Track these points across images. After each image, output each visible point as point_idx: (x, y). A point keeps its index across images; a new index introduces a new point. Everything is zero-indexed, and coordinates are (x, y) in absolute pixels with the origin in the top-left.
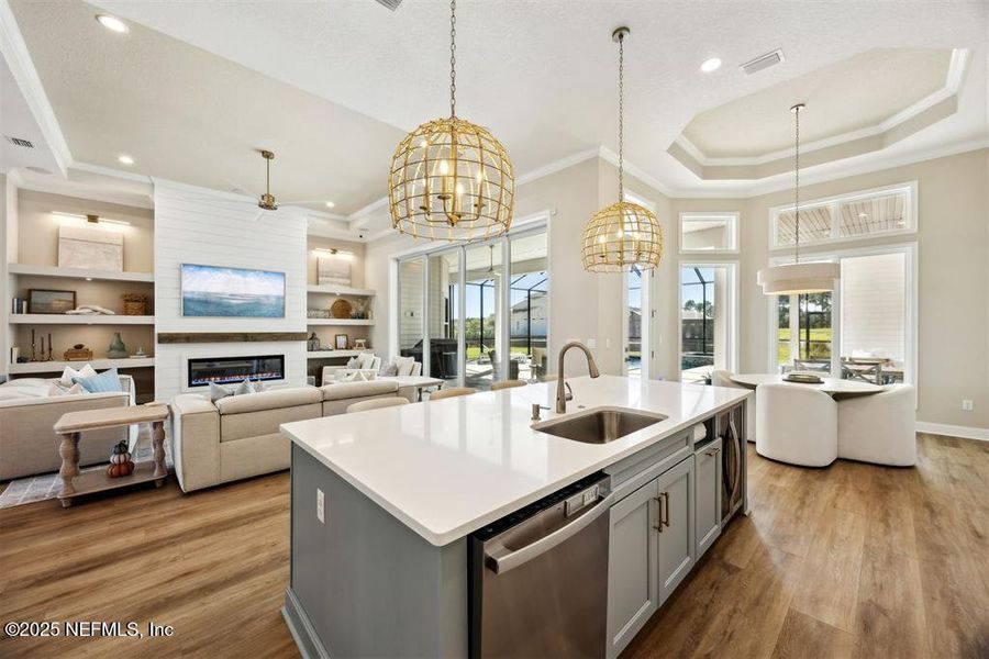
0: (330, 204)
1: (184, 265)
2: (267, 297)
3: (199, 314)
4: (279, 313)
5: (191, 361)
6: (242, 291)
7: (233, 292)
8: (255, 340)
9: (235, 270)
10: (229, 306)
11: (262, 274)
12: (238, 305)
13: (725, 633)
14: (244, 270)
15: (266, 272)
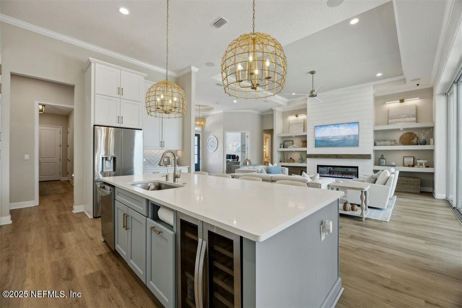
0: (379, 75)
1: (316, 126)
2: (349, 136)
3: (320, 146)
4: (356, 144)
5: (318, 166)
6: (337, 135)
7: (334, 136)
8: (341, 158)
9: (334, 125)
10: (332, 142)
11: (347, 125)
12: (336, 141)
13: (113, 299)
14: (338, 124)
15: (348, 123)
